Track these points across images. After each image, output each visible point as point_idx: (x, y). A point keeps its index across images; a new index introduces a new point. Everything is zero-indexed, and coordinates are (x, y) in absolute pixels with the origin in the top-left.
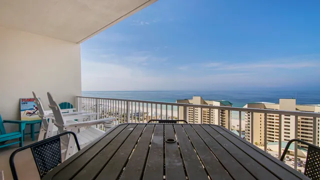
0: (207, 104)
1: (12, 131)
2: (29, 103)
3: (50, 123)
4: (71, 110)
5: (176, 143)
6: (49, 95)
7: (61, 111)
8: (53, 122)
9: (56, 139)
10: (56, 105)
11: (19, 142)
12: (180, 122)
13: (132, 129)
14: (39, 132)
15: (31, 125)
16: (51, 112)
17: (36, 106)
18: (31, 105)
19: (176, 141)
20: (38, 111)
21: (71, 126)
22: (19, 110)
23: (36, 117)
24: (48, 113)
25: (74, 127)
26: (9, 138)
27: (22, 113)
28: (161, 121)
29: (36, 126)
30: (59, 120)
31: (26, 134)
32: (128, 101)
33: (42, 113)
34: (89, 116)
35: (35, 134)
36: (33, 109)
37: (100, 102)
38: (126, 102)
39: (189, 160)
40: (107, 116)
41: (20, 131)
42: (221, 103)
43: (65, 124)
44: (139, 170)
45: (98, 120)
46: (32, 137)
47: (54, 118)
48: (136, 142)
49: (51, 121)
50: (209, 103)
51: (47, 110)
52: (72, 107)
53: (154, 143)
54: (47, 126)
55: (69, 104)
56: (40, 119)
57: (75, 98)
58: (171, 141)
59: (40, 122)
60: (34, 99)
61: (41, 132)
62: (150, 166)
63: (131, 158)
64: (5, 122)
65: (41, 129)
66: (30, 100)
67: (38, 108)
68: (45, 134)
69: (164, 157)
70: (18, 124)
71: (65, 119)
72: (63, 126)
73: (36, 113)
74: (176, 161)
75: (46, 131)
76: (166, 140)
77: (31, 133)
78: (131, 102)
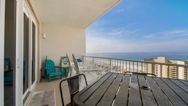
0: (172, 63)
1: (58, 71)
2: (65, 59)
3: (73, 69)
4: (81, 63)
5: (149, 90)
6: (73, 55)
7: (78, 63)
8: (74, 68)
9: (77, 77)
10: (76, 60)
11: (60, 77)
12: (149, 75)
13: (116, 76)
14: (68, 73)
15: (65, 69)
16: (73, 63)
17: (67, 60)
18: (65, 60)
19: (149, 89)
20: (68, 63)
21: (82, 71)
22: (61, 62)
23: (67, 66)
24: (72, 64)
25: (83, 72)
26: (57, 75)
27: (62, 63)
28: (134, 73)
29: (67, 70)
30: (77, 68)
31: (63, 73)
32: (110, 59)
33: (69, 63)
34: (90, 67)
35: (67, 74)
36: (66, 62)
37: (95, 59)
38: (109, 60)
39: (163, 104)
40: (97, 67)
41: (61, 72)
42: (186, 63)
43: (80, 70)
44: (124, 103)
45: (94, 69)
46: (65, 75)
47: (75, 67)
48: (119, 84)
49: (73, 68)
50: (173, 62)
51: (72, 62)
52: (82, 62)
53: (131, 87)
54: (71, 70)
55: (80, 60)
56: (69, 66)
57: (83, 57)
58: (145, 88)
59: (68, 68)
60: (67, 57)
61: (69, 73)
62: (131, 102)
63: (118, 95)
64: (56, 67)
65: (69, 72)
66: (65, 57)
67: (68, 61)
68: (71, 74)
69: (141, 99)
70: (60, 68)
71: (79, 67)
72: (79, 71)
73: (67, 63)
74: (152, 103)
75: (71, 72)
76: (141, 87)
77: (65, 73)
78: (112, 60)
